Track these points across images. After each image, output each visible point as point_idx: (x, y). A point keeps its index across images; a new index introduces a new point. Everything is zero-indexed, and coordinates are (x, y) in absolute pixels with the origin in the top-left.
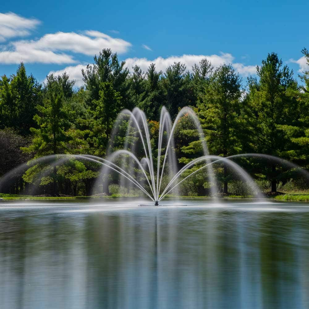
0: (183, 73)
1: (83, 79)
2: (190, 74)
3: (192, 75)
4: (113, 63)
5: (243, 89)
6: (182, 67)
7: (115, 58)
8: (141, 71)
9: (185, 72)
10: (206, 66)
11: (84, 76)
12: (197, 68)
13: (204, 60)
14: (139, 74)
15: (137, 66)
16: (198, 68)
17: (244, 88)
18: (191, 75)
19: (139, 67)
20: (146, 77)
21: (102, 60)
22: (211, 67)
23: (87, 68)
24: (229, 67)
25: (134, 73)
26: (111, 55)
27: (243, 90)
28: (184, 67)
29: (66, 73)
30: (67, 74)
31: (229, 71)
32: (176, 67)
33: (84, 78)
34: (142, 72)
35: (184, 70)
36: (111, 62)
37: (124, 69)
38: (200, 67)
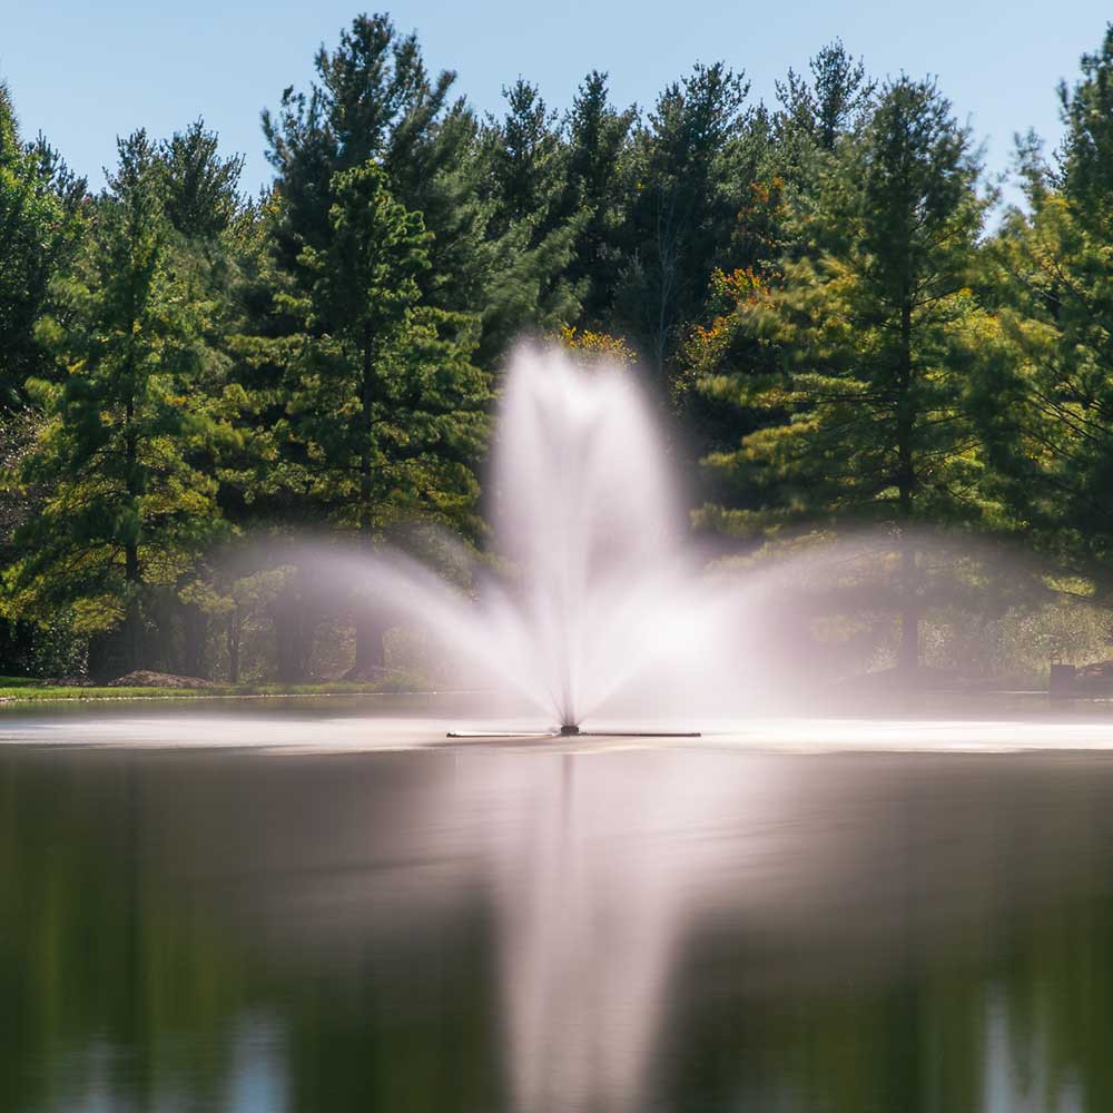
0: (735, 116)
1: (266, 153)
2: (770, 114)
3: (779, 119)
4: (401, 79)
5: (989, 188)
6: (729, 87)
7: (408, 54)
8: (541, 108)
9: (742, 109)
10: (841, 78)
11: (270, 140)
12: (799, 87)
13: (831, 53)
14: (534, 121)
15: (525, 85)
16: (803, 89)
17: (995, 185)
18: (776, 122)
19: (533, 88)
20: (565, 135)
21: (352, 65)
22: (863, 84)
23: (285, 102)
24: (922, 88)
25: (510, 120)
26: (390, 45)
27: (991, 193)
28: (742, 87)
29: (201, 127)
30: (206, 130)
31: (924, 110)
32: (703, 87)
33: (273, 151)
34: (548, 112)
35: (740, 101)
36: (392, 74)
37: (451, 106)
38: (811, 81)
